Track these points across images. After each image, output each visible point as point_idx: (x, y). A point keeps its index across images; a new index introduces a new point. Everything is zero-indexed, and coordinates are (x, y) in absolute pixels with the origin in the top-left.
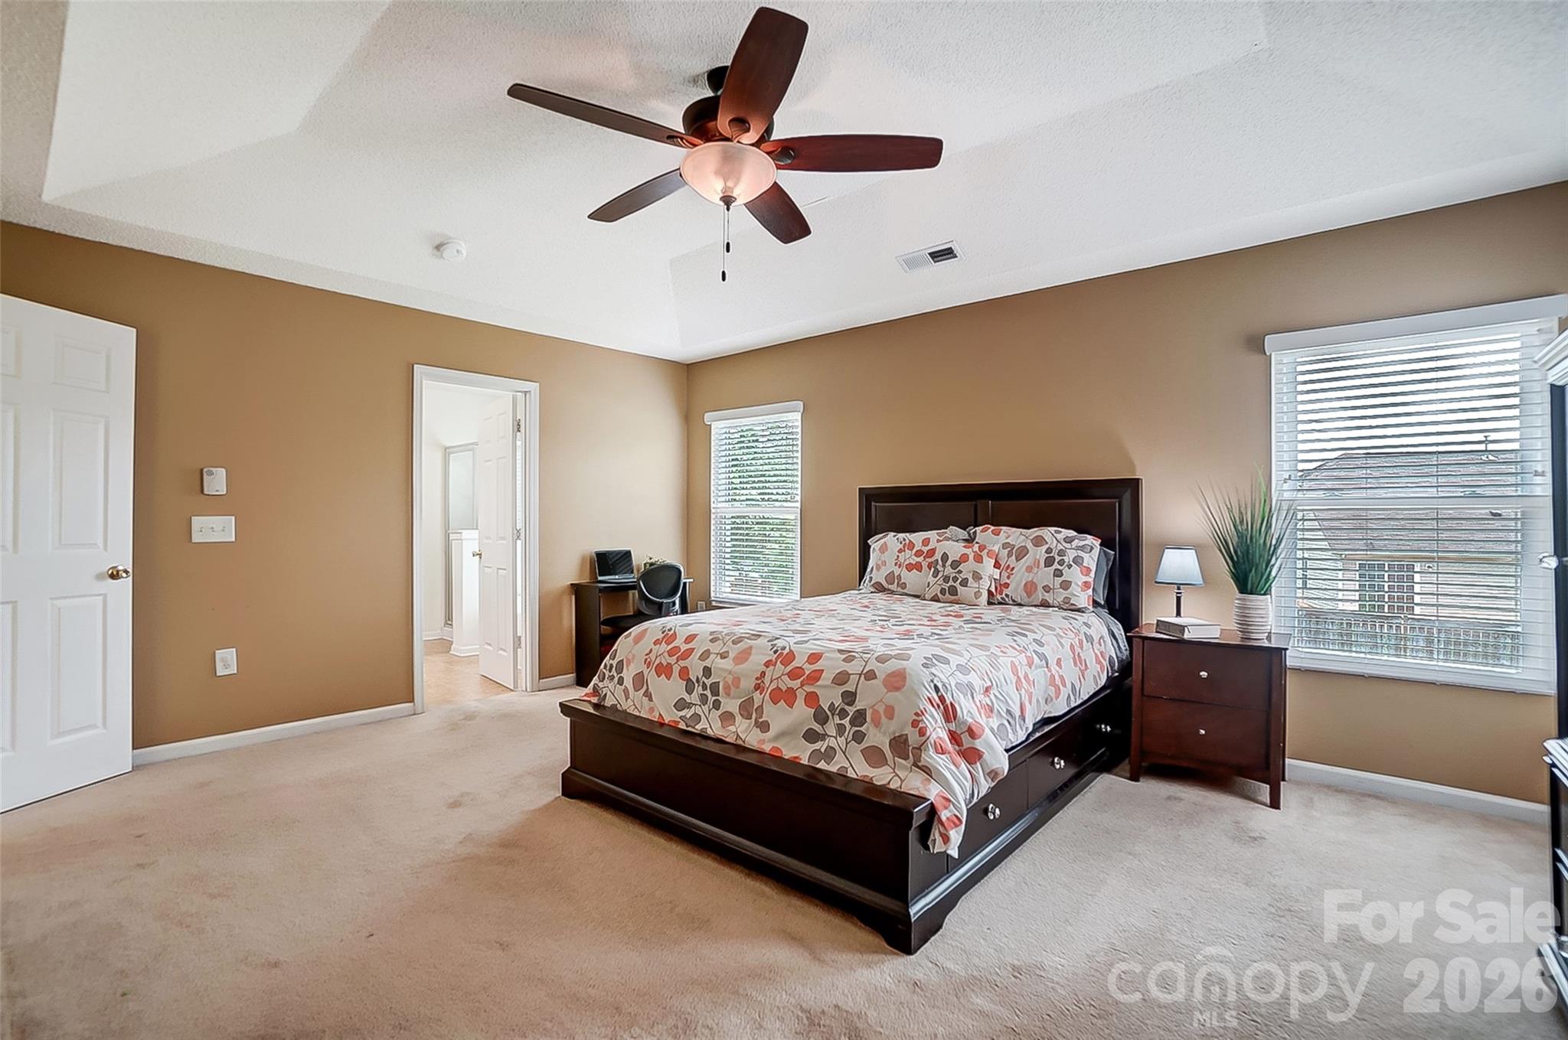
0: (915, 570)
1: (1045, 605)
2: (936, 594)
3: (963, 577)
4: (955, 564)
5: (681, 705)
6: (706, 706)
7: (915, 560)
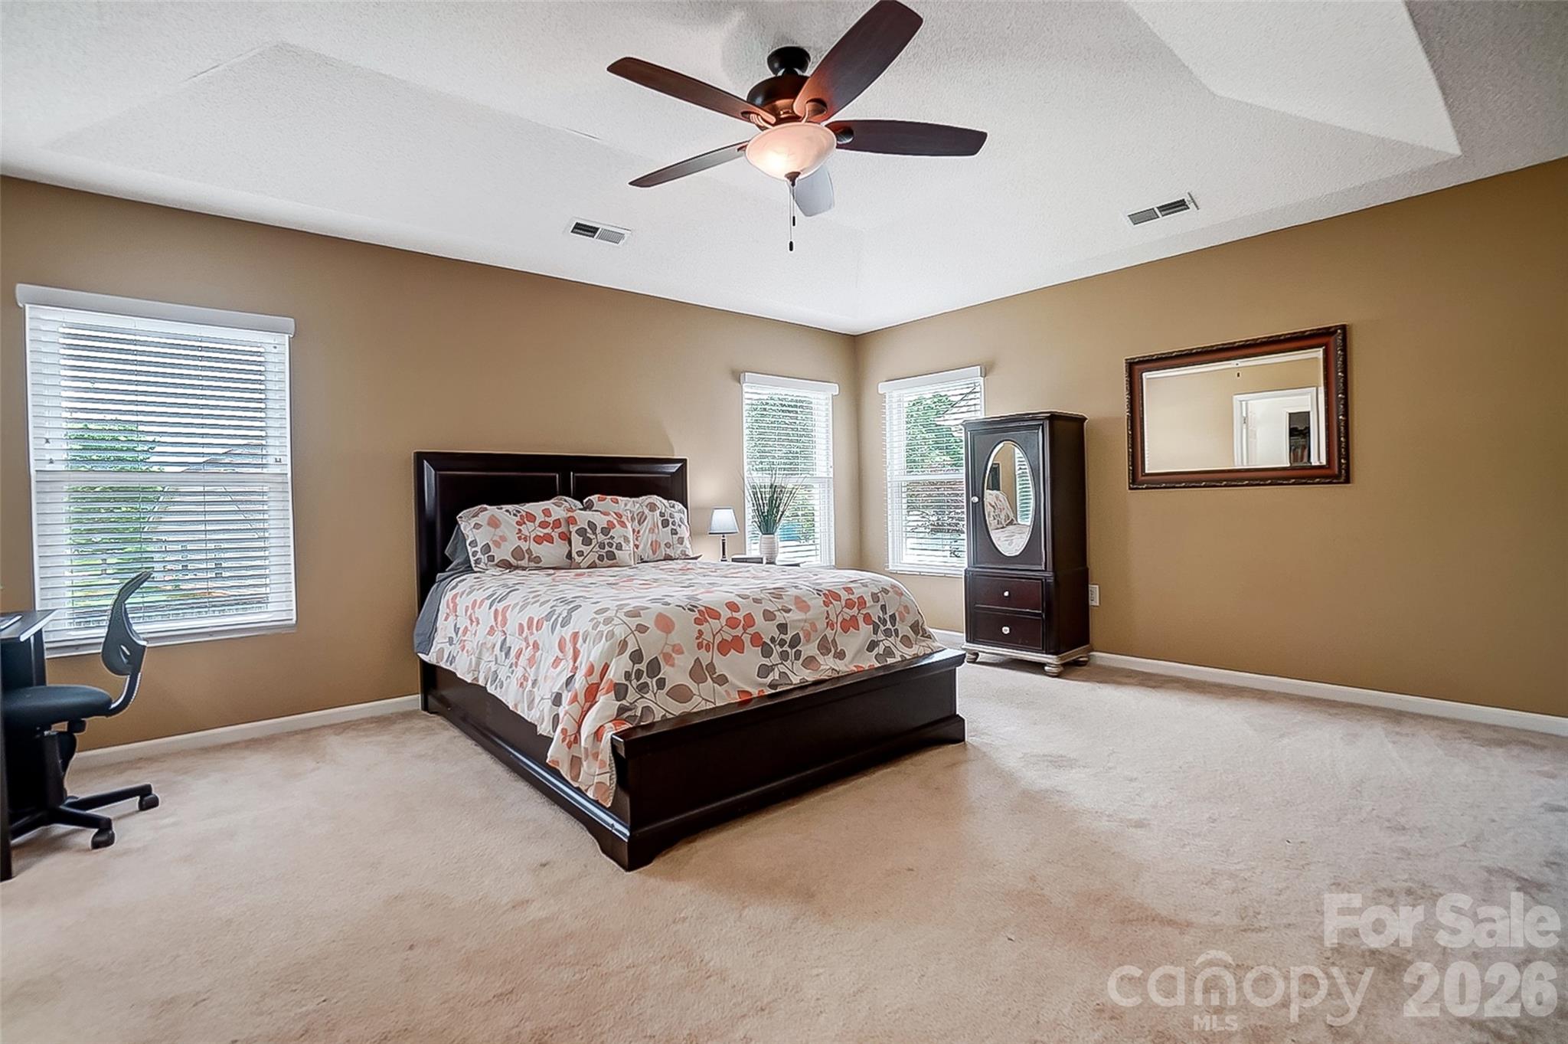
0: (545, 542)
1: (668, 558)
2: (594, 561)
3: (617, 542)
4: (606, 531)
5: (764, 671)
6: (789, 661)
7: (541, 532)
